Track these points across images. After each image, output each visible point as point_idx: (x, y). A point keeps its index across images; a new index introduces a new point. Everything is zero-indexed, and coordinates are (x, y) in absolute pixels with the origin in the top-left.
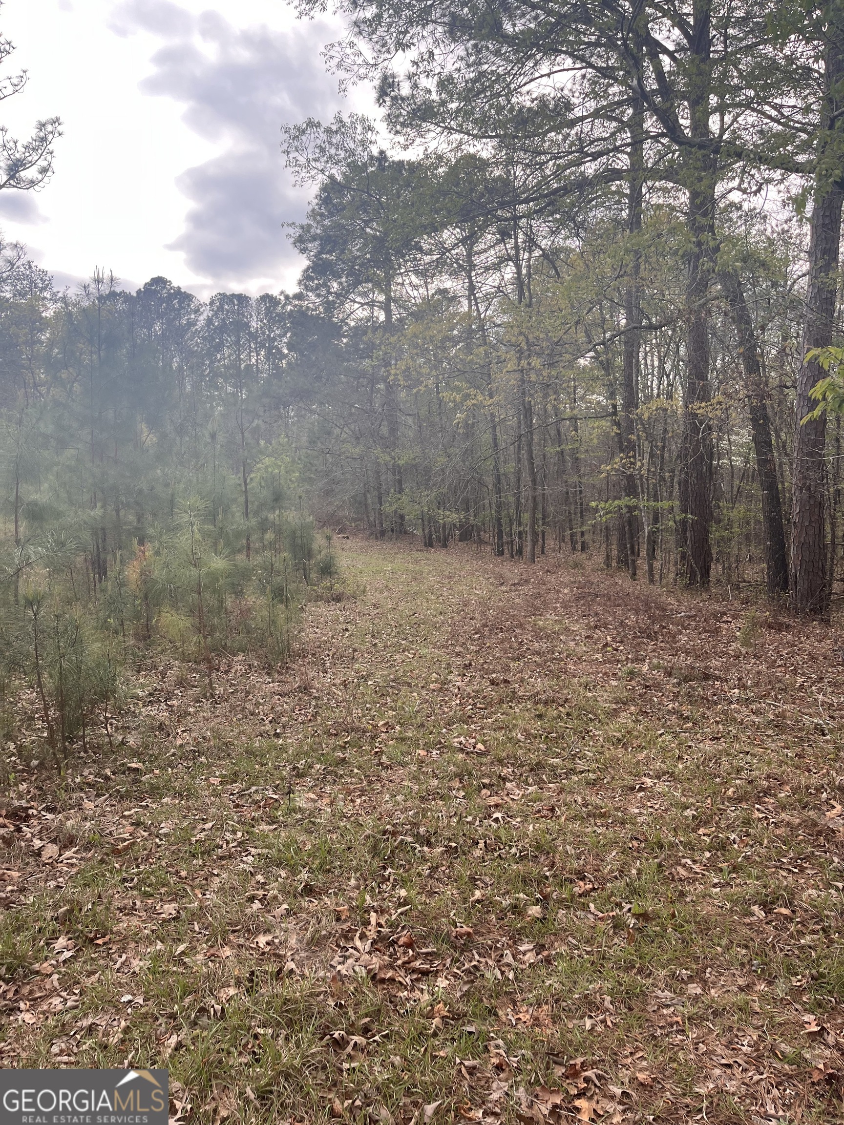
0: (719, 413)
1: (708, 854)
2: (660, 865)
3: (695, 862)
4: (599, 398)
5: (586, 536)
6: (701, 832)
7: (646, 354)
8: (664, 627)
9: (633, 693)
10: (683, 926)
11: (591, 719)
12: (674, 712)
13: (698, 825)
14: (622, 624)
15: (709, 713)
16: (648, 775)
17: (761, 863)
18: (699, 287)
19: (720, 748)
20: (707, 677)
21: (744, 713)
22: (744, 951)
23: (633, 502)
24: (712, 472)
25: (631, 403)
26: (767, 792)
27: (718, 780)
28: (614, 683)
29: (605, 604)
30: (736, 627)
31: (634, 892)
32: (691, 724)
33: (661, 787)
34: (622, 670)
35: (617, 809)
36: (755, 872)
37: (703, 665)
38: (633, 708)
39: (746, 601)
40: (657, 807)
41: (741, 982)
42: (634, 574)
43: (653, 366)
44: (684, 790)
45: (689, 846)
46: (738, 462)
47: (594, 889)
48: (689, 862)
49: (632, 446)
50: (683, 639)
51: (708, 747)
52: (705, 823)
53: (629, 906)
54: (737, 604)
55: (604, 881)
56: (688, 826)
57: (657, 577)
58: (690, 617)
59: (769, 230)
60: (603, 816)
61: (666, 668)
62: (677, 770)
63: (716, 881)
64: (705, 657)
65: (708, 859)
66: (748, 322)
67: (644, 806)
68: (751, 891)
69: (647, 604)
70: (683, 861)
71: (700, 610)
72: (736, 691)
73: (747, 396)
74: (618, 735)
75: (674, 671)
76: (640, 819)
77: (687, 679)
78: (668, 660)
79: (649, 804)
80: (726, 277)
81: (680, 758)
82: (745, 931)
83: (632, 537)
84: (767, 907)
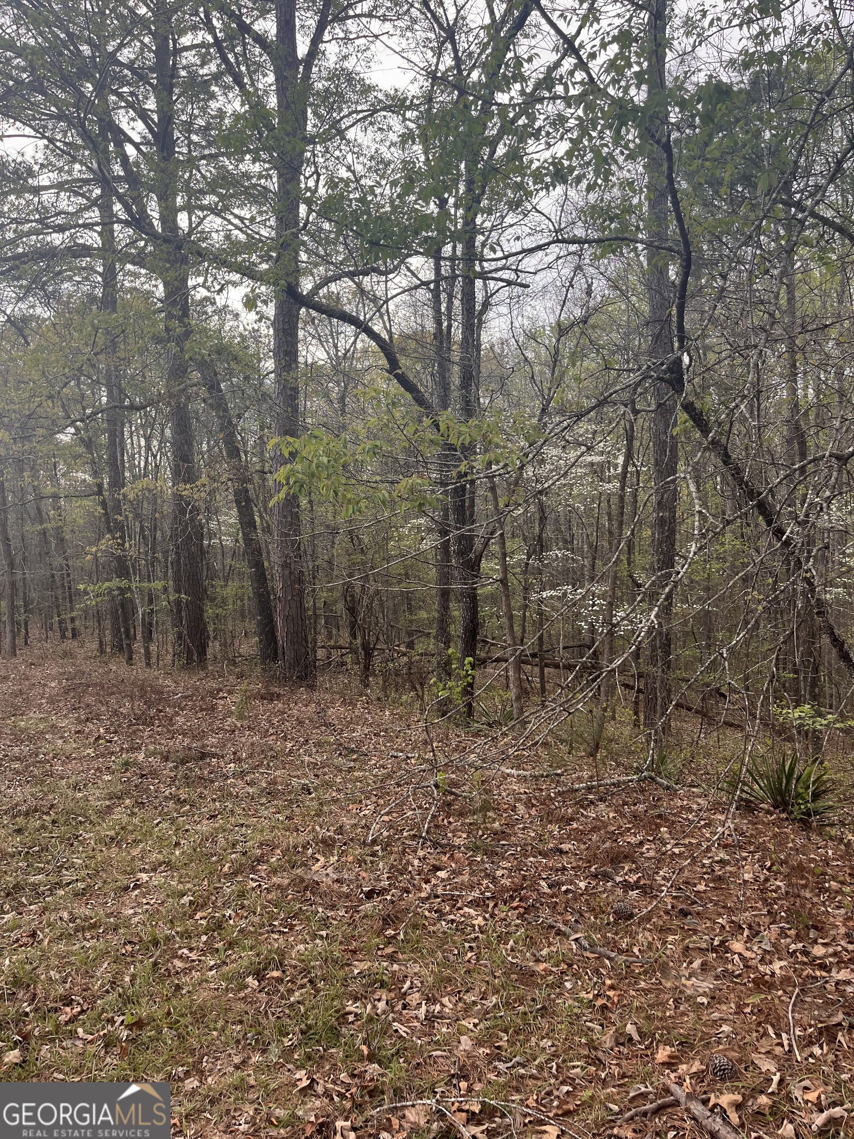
0: (203, 495)
1: (204, 938)
2: (155, 964)
3: (191, 950)
4: (83, 476)
5: (77, 623)
6: (197, 917)
7: (132, 433)
8: (161, 711)
9: (129, 785)
10: (178, 1021)
11: (81, 822)
12: (172, 797)
13: (195, 910)
14: (115, 713)
15: (206, 792)
16: (143, 870)
17: (255, 932)
18: (178, 371)
19: (217, 825)
20: (203, 756)
21: (239, 787)
22: (239, 1028)
23: (124, 583)
24: (203, 552)
25: (118, 482)
26: (260, 860)
27: (214, 858)
28: (107, 778)
29: (98, 694)
30: (231, 702)
31: (127, 1000)
32: (188, 807)
33: (158, 879)
34: (115, 762)
35: (108, 916)
36: (248, 942)
37: (199, 744)
38: (128, 801)
39: (241, 676)
40: (152, 902)
41: (237, 1060)
42: (131, 658)
43: (139, 446)
44: (181, 877)
45: (186, 935)
46: (228, 541)
47: (83, 1011)
48: (185, 951)
49: (120, 527)
50: (180, 720)
51: (205, 827)
52: (202, 906)
53: (122, 1018)
54: (232, 679)
55: (95, 998)
56: (185, 914)
57: (154, 660)
58: (186, 697)
59: (241, 328)
60: (94, 926)
61: (161, 753)
62: (173, 858)
63: (212, 963)
64: (202, 735)
65: (205, 943)
66: (226, 410)
67: (139, 905)
68: (245, 963)
69: (142, 689)
70: (180, 952)
71: (197, 690)
72: (232, 765)
73: (229, 480)
74: (112, 833)
75: (172, 755)
76: (136, 920)
77: (183, 762)
78: (165, 744)
79: (144, 901)
80: (202, 365)
81: (177, 844)
82: (241, 1006)
83: (126, 620)
84: (259, 975)
